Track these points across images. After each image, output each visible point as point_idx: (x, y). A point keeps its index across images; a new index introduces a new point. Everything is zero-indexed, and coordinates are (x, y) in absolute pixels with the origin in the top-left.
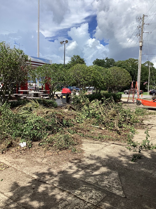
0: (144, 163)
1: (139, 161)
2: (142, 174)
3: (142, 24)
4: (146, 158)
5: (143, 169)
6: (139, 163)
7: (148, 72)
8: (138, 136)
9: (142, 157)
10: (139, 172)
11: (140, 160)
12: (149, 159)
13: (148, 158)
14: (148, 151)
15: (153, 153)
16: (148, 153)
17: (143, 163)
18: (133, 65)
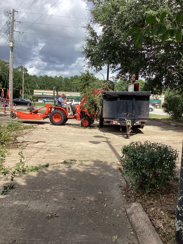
0: (18, 193)
1: (11, 191)
2: (15, 209)
3: (12, 20)
4: (20, 185)
5: (16, 203)
6: (12, 195)
7: (22, 78)
8: (10, 159)
9: (16, 186)
10: (11, 208)
11: (13, 190)
12: (24, 186)
13: (22, 186)
14: (22, 176)
15: (28, 178)
16: (23, 178)
17: (16, 193)
18: (4, 68)
